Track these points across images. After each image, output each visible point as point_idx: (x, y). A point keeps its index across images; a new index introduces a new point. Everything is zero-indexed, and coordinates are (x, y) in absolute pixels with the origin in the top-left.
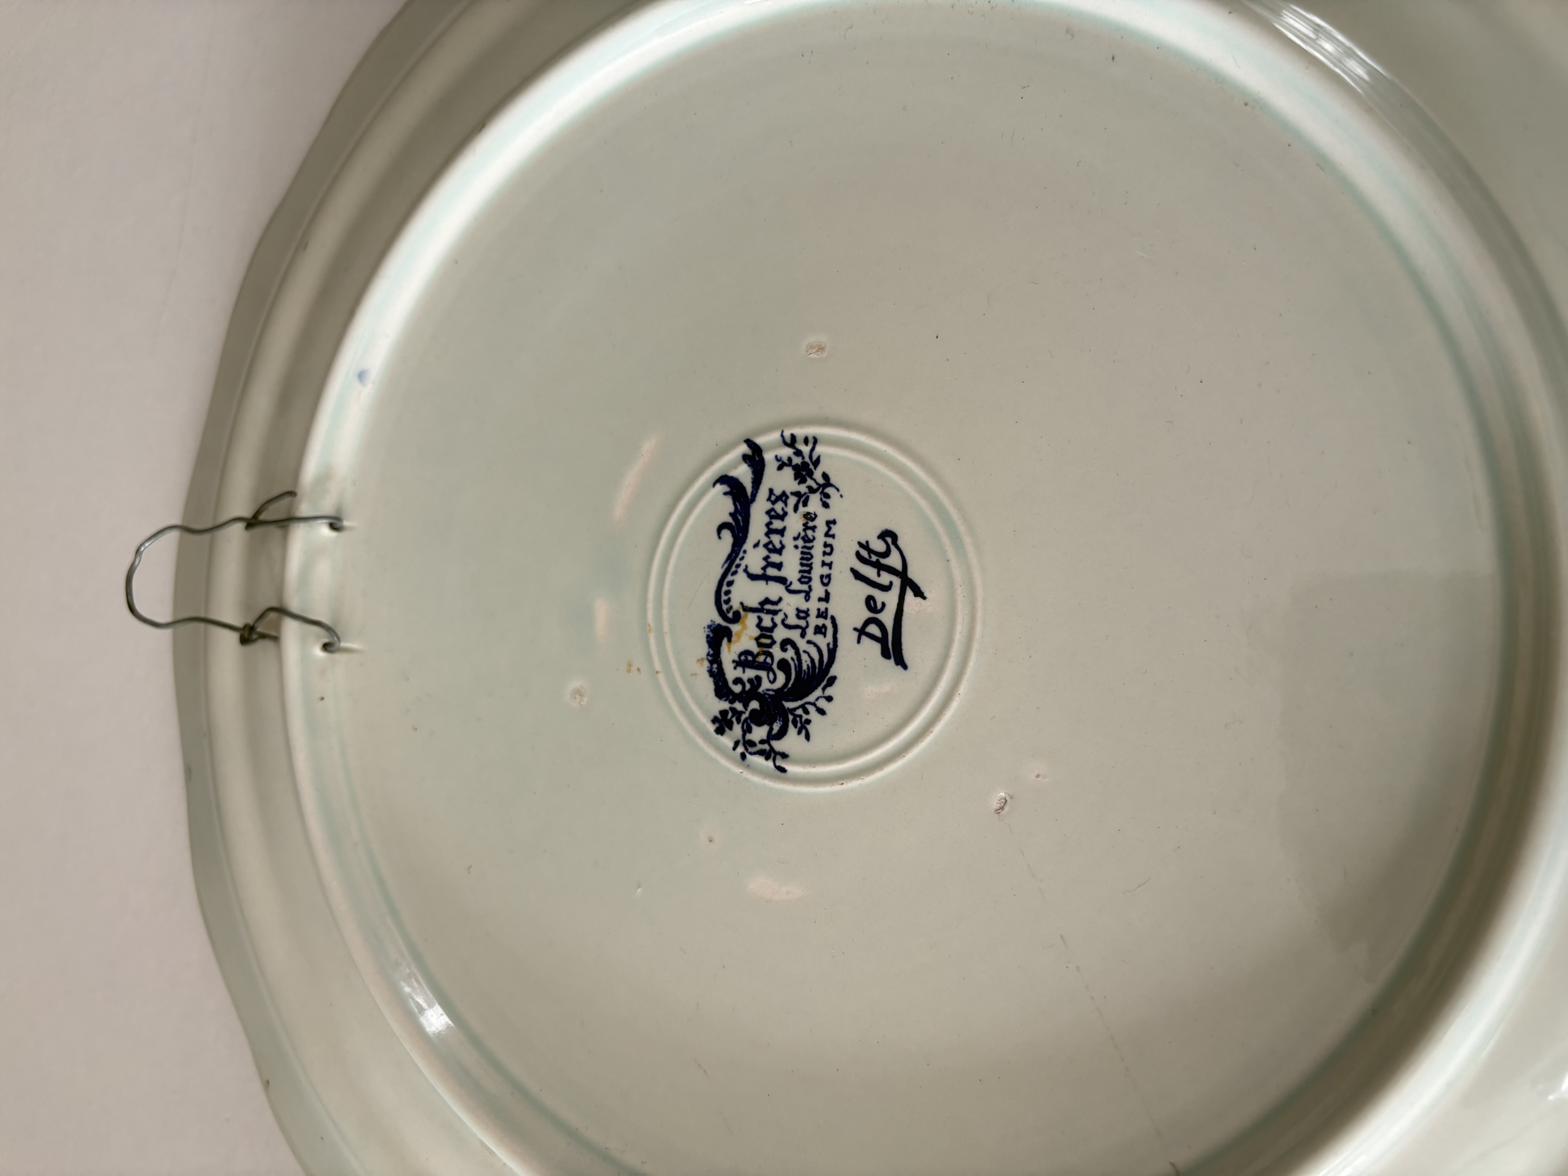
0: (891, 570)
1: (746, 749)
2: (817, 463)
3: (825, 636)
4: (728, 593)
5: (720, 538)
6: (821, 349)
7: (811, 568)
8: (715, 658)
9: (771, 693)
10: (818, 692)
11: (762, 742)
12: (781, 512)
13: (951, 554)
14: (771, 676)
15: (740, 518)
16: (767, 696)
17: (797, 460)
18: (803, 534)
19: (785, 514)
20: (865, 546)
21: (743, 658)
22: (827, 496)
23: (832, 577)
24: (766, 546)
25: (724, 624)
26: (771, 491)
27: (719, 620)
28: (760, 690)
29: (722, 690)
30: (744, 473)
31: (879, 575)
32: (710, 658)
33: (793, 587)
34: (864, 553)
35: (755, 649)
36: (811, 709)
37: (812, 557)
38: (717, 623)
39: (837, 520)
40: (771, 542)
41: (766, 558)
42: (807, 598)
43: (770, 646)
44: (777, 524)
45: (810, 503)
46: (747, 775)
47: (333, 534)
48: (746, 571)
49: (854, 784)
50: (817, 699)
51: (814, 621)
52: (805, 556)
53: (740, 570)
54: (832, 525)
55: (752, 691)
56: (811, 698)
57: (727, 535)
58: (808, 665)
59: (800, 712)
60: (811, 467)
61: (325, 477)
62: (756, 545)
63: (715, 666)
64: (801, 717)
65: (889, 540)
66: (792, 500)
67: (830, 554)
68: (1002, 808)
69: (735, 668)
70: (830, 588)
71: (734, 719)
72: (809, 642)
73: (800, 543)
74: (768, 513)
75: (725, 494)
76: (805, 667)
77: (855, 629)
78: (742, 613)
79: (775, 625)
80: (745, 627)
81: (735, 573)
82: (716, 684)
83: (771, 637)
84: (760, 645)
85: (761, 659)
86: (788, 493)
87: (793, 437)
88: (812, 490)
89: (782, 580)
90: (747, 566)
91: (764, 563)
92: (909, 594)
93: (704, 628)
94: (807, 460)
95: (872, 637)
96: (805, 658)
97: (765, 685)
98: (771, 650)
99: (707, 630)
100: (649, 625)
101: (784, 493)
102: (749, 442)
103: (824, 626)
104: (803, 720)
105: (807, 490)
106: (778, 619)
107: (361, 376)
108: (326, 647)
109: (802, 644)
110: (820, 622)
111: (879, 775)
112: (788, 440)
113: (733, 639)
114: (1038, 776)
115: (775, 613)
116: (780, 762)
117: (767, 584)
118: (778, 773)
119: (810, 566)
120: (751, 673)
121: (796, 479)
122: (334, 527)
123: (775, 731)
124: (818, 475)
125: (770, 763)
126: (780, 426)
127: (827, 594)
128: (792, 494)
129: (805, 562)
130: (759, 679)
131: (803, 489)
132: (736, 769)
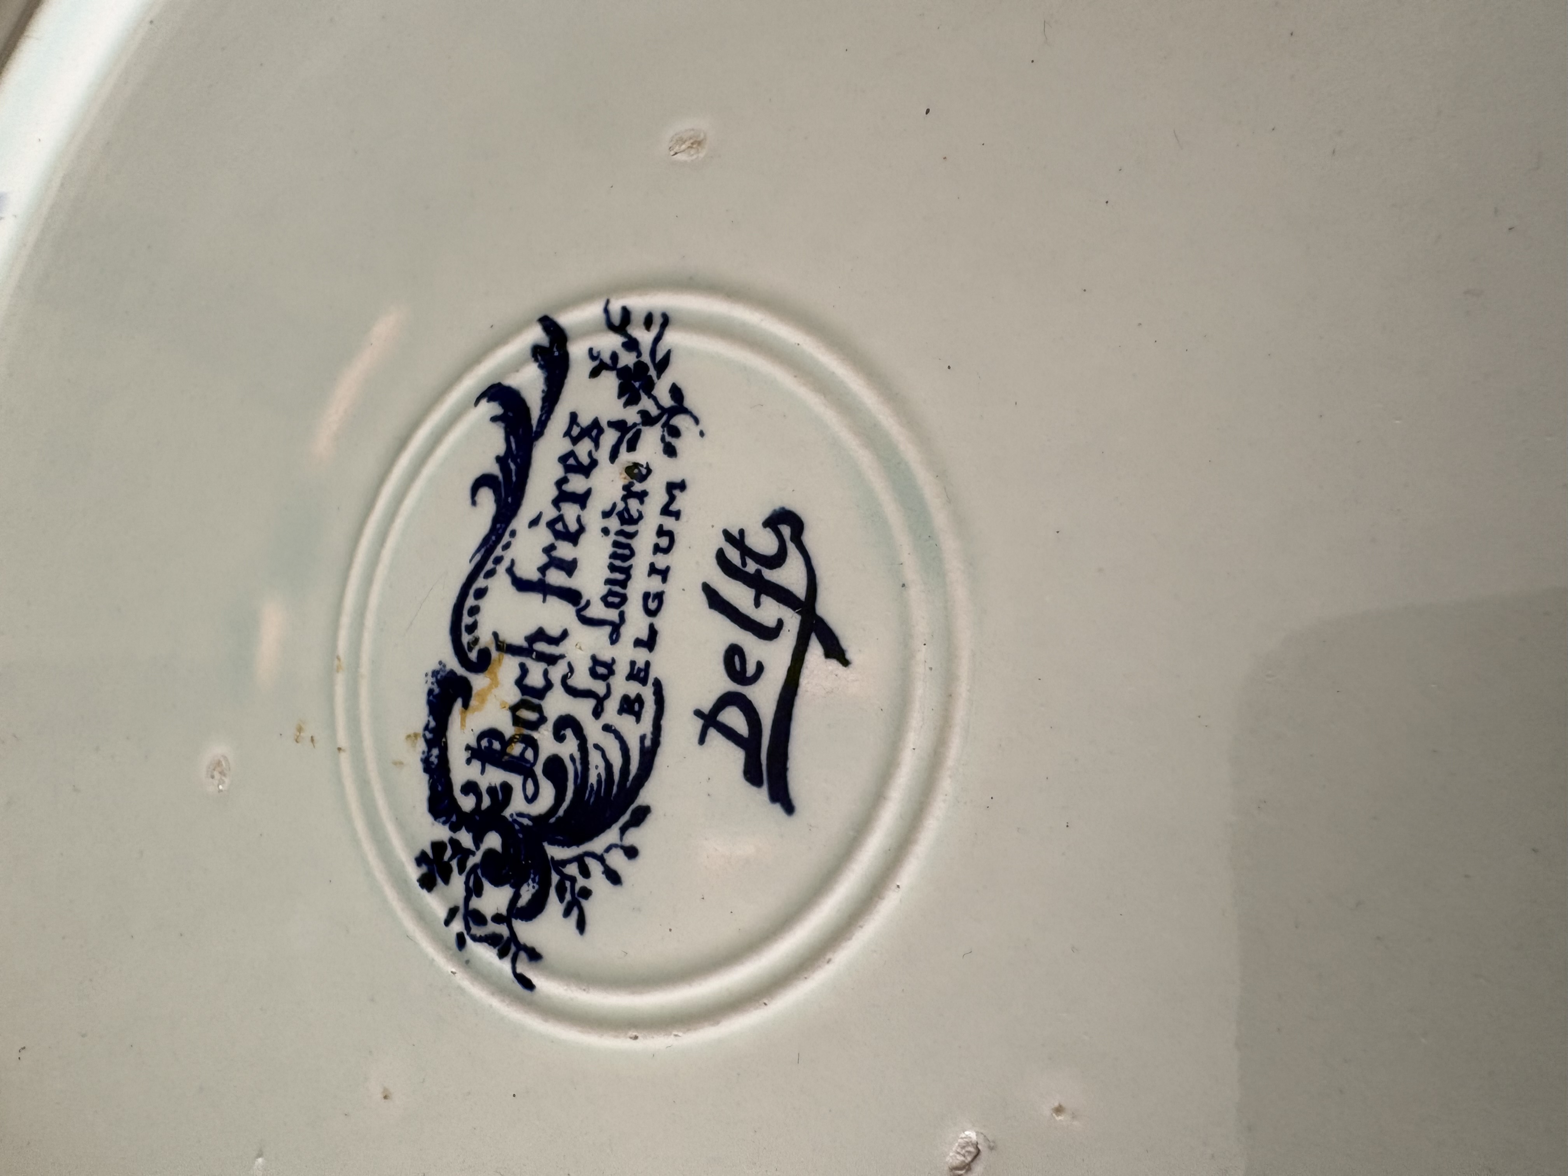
0: (783, 596)
2: (663, 365)
3: (638, 720)
4: (474, 611)
5: (474, 503)
6: (698, 143)
7: (629, 577)
9: (526, 821)
10: (611, 835)
11: (498, 918)
12: (585, 460)
13: (911, 573)
15: (513, 467)
16: (517, 827)
17: (627, 359)
18: (621, 506)
19: (594, 463)
20: (737, 540)
21: (484, 743)
22: (675, 432)
23: (666, 598)
24: (551, 524)
25: (460, 671)
26: (574, 417)
27: (453, 664)
28: (508, 813)
31: (757, 604)
32: (429, 736)
33: (590, 613)
34: (734, 555)
35: (508, 729)
36: (595, 867)
37: (633, 554)
38: (448, 668)
39: (688, 483)
40: (560, 518)
41: (549, 550)
42: (614, 638)
43: (534, 726)
44: (577, 484)
45: (641, 445)
46: (463, 980)
48: (510, 571)
49: (659, 1042)
50: (608, 849)
52: (620, 551)
53: (501, 569)
54: (676, 492)
56: (597, 845)
57: (486, 496)
58: (599, 775)
59: (572, 870)
60: (652, 372)
62: (534, 523)
63: (435, 752)
64: (573, 880)
65: (786, 530)
66: (610, 437)
67: (667, 551)
68: (969, 1166)
69: (468, 761)
70: (659, 622)
71: (454, 864)
72: (607, 728)
73: (614, 524)
74: (563, 459)
75: (494, 419)
76: (593, 779)
77: (698, 713)
78: (494, 654)
79: (549, 685)
80: (495, 683)
81: (491, 574)
82: (432, 787)
83: (539, 709)
84: (517, 721)
85: (516, 749)
86: (604, 424)
87: (626, 313)
88: (648, 419)
89: (572, 596)
90: (513, 562)
91: (543, 559)
92: (815, 650)
93: (426, 675)
94: (646, 358)
95: (729, 733)
96: (595, 758)
97: (517, 804)
98: (535, 735)
99: (431, 679)
100: (338, 658)
101: (596, 423)
102: (548, 324)
103: (639, 699)
104: (577, 887)
105: (637, 419)
106: (557, 672)
109: (593, 731)
110: (633, 689)
111: (710, 1033)
112: (616, 319)
113: (473, 702)
114: (1059, 1110)
115: (552, 660)
116: (524, 968)
117: (544, 601)
118: (518, 987)
119: (627, 572)
120: (495, 776)
121: (620, 396)
123: (523, 901)
124: (662, 390)
125: (505, 965)
126: (606, 295)
127: (653, 632)
128: (611, 424)
129: (618, 563)
130: (507, 788)
131: (631, 415)
132: (445, 965)
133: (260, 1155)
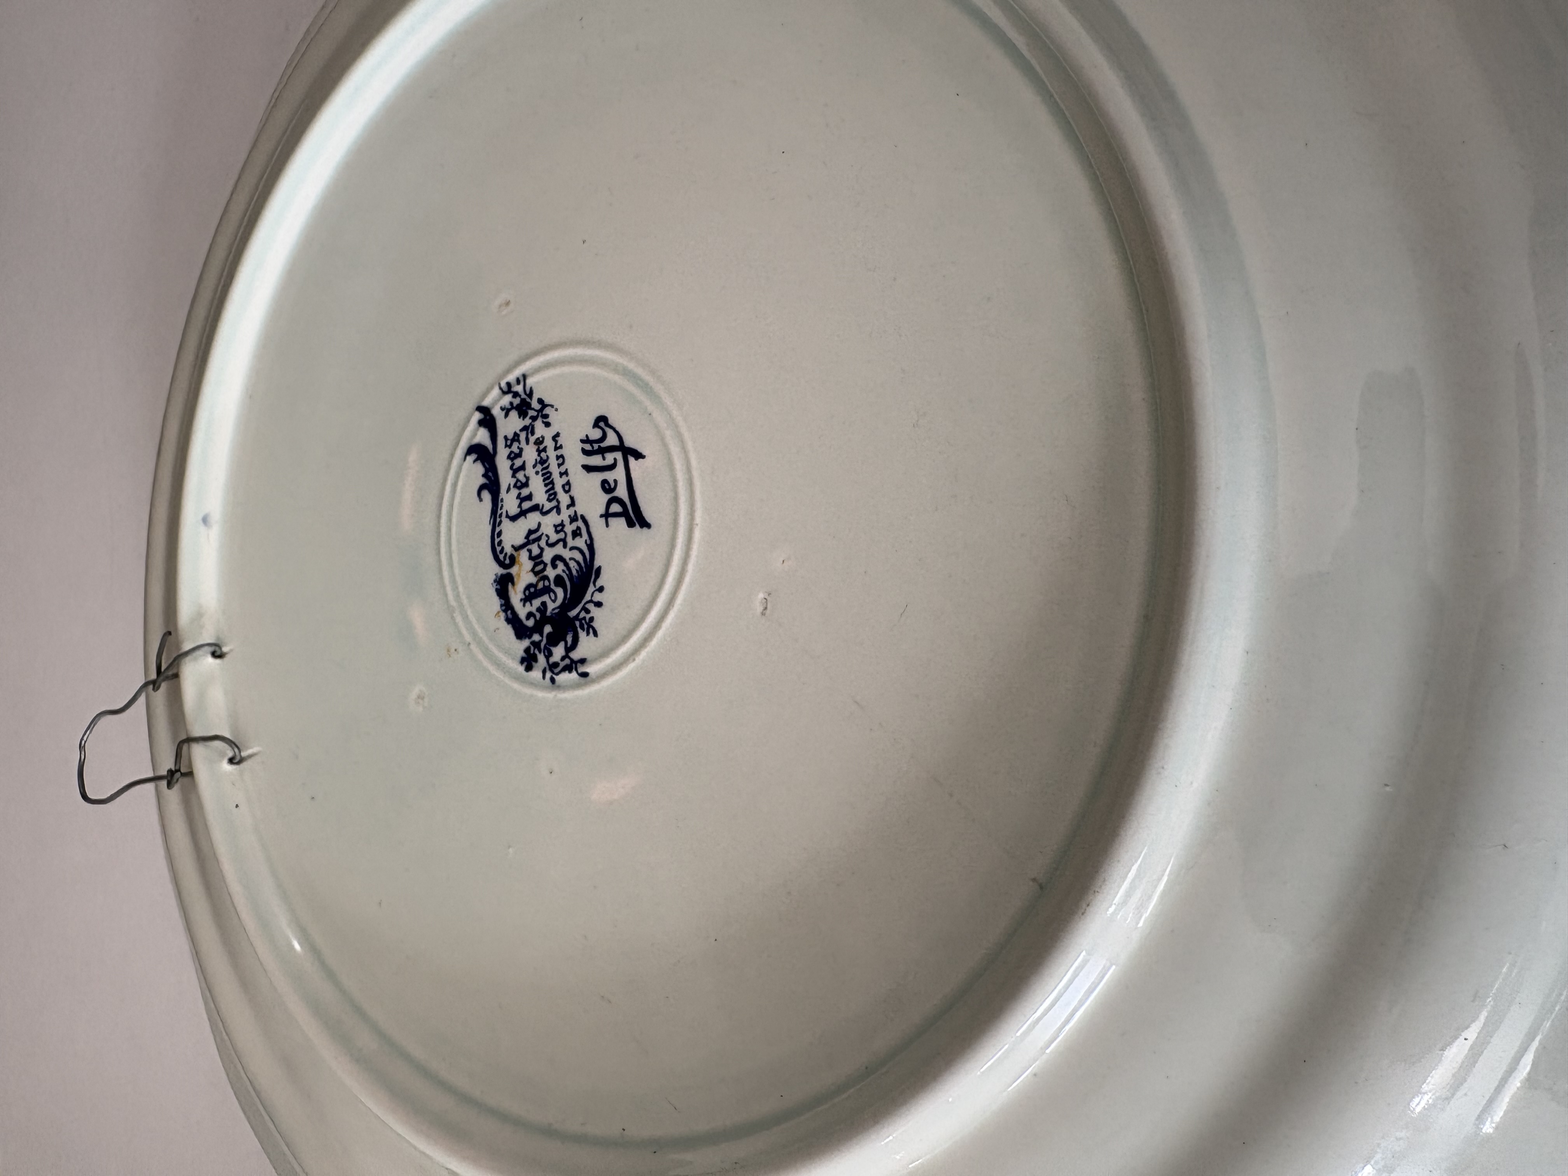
0: (612, 449)
1: (553, 672)
2: (530, 395)
4: (500, 543)
6: (508, 303)
8: (507, 606)
9: (557, 611)
10: (591, 589)
11: (563, 659)
13: (650, 406)
14: (552, 595)
16: (554, 615)
17: (517, 401)
18: (539, 459)
19: (521, 450)
20: (586, 440)
22: (546, 416)
23: (571, 482)
24: (515, 486)
26: (506, 438)
27: (501, 571)
28: (548, 614)
29: (521, 632)
30: (482, 436)
34: (588, 447)
36: (591, 607)
37: (551, 474)
38: (499, 574)
40: (518, 480)
41: (518, 497)
42: (559, 512)
43: (544, 569)
44: (518, 463)
46: (560, 695)
47: (218, 661)
48: (507, 516)
49: (643, 654)
50: (592, 596)
51: (569, 528)
52: (545, 476)
53: (504, 518)
54: (557, 439)
55: (543, 618)
56: (588, 597)
59: (583, 614)
60: (528, 400)
61: (199, 615)
62: (508, 490)
63: (509, 612)
64: (584, 618)
65: (602, 424)
66: (523, 436)
67: (563, 463)
68: (766, 608)
69: (524, 605)
70: (572, 493)
71: (537, 652)
72: (572, 549)
73: (539, 467)
74: (509, 457)
75: (475, 461)
76: (574, 572)
77: (601, 516)
78: (515, 554)
79: (542, 550)
80: (521, 565)
81: (501, 522)
82: (514, 628)
83: (542, 562)
84: (536, 574)
85: (540, 586)
86: (518, 432)
87: (509, 385)
88: (534, 419)
89: (536, 508)
90: (507, 512)
91: (519, 501)
92: (631, 460)
93: (492, 584)
94: (523, 396)
95: (616, 515)
96: (572, 564)
97: (551, 606)
98: (545, 573)
99: (495, 585)
100: (452, 607)
101: (516, 434)
102: (480, 409)
103: (578, 528)
104: (587, 621)
105: (531, 421)
106: (543, 543)
107: (205, 520)
108: (232, 761)
109: (567, 554)
110: (574, 526)
111: (660, 634)
112: (505, 389)
113: (515, 580)
114: (783, 562)
115: (539, 539)
116: (582, 669)
117: (526, 518)
118: (582, 680)
119: (552, 483)
120: (537, 603)
121: (520, 418)
122: (214, 655)
123: (569, 643)
124: (535, 405)
125: (574, 675)
127: (572, 498)
128: (521, 430)
129: (547, 482)
130: (544, 604)
131: (527, 421)
132: (550, 695)
133: (509, 847)
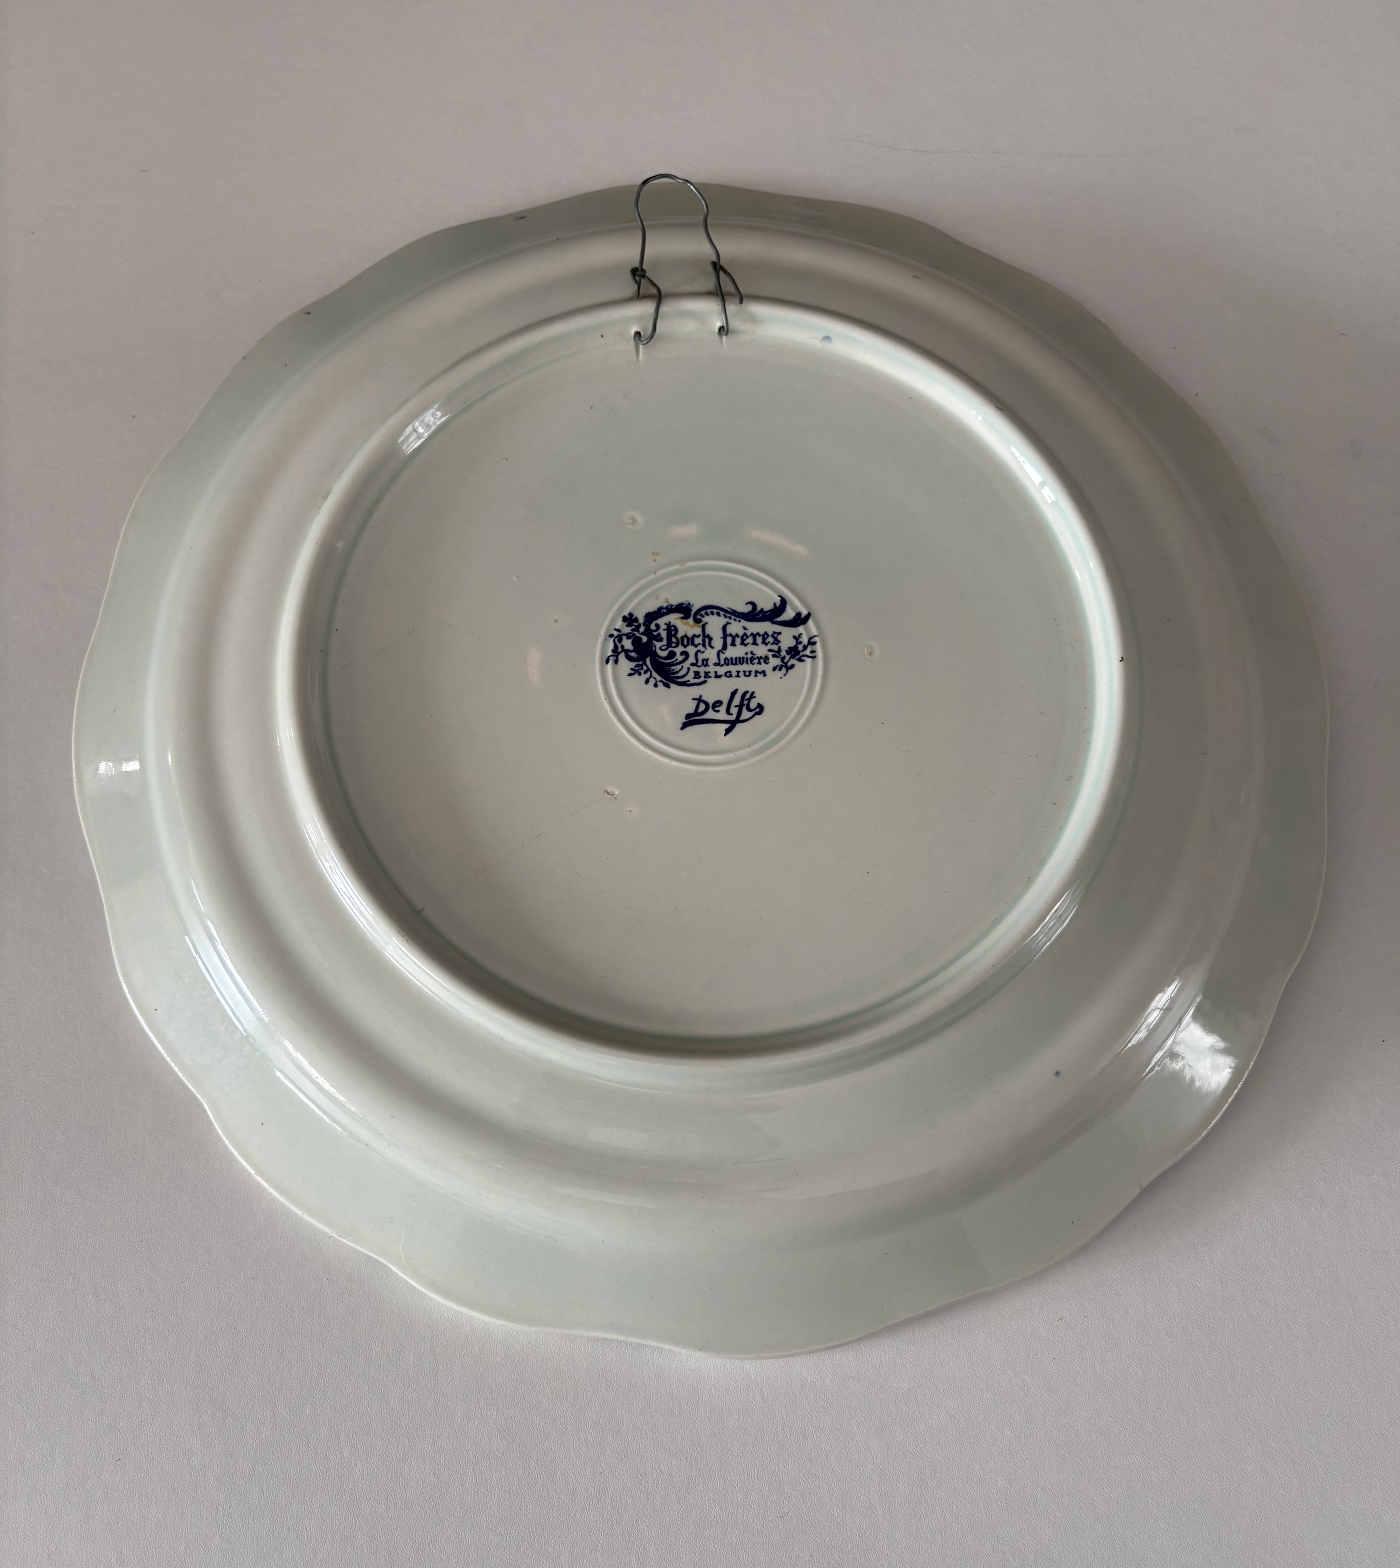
1: (616, 637)
2: (800, 660)
3: (694, 678)
4: (712, 613)
5: (747, 604)
6: (871, 654)
7: (734, 665)
8: (670, 610)
9: (654, 649)
10: (659, 678)
11: (622, 647)
12: (767, 641)
14: (664, 648)
15: (761, 615)
17: (800, 647)
18: (755, 657)
19: (766, 644)
20: (752, 696)
21: (673, 628)
22: (780, 669)
23: (731, 678)
24: (745, 634)
25: (692, 613)
26: (779, 633)
27: (694, 610)
28: (654, 642)
29: (651, 617)
30: (789, 614)
31: (735, 706)
32: (669, 607)
33: (721, 655)
34: (748, 696)
35: (679, 635)
36: (648, 675)
37: (742, 664)
38: (692, 608)
39: (766, 677)
41: (737, 635)
42: (716, 664)
43: (683, 645)
44: (759, 640)
45: (775, 659)
46: (601, 639)
47: (717, 330)
48: (728, 623)
49: (607, 707)
50: (654, 678)
51: (702, 670)
52: (742, 660)
53: (728, 620)
54: (762, 674)
55: (653, 637)
56: (654, 674)
57: (749, 608)
58: (674, 670)
59: (645, 668)
60: (797, 657)
61: (754, 320)
62: (745, 628)
63: (665, 611)
64: (642, 669)
65: (758, 710)
66: (775, 648)
67: (745, 675)
68: (608, 793)
69: (666, 624)
70: (724, 678)
71: (633, 627)
72: (689, 669)
73: (749, 656)
74: (766, 633)
75: (775, 604)
76: (673, 668)
77: (701, 696)
78: (701, 624)
79: (696, 646)
80: (692, 627)
81: (726, 617)
82: (654, 612)
83: (688, 645)
84: (682, 638)
85: (674, 640)
86: (780, 644)
87: (815, 643)
88: (783, 659)
89: (725, 647)
90: (730, 623)
91: (734, 634)
92: (726, 726)
93: (688, 601)
94: (802, 654)
95: (698, 707)
96: (679, 667)
97: (658, 645)
98: (680, 645)
99: (687, 602)
100: (685, 564)
101: (779, 642)
102: (809, 616)
103: (700, 677)
104: (640, 671)
105: (782, 656)
106: (700, 648)
107: (827, 338)
108: (638, 334)
109: (687, 664)
110: (702, 674)
111: (615, 720)
112: (812, 640)
113: (684, 621)
114: (630, 811)
115: (704, 645)
116: (612, 659)
117: (721, 638)
118: (605, 659)
119: (736, 664)
120: (664, 634)
121: (789, 648)
122: (721, 329)
123: (630, 654)
124: (793, 661)
125: (610, 653)
126: (821, 634)
127: (720, 677)
128: (779, 647)
129: (738, 660)
130: (661, 640)
131: (783, 653)
132: (603, 632)
133: (517, 578)
